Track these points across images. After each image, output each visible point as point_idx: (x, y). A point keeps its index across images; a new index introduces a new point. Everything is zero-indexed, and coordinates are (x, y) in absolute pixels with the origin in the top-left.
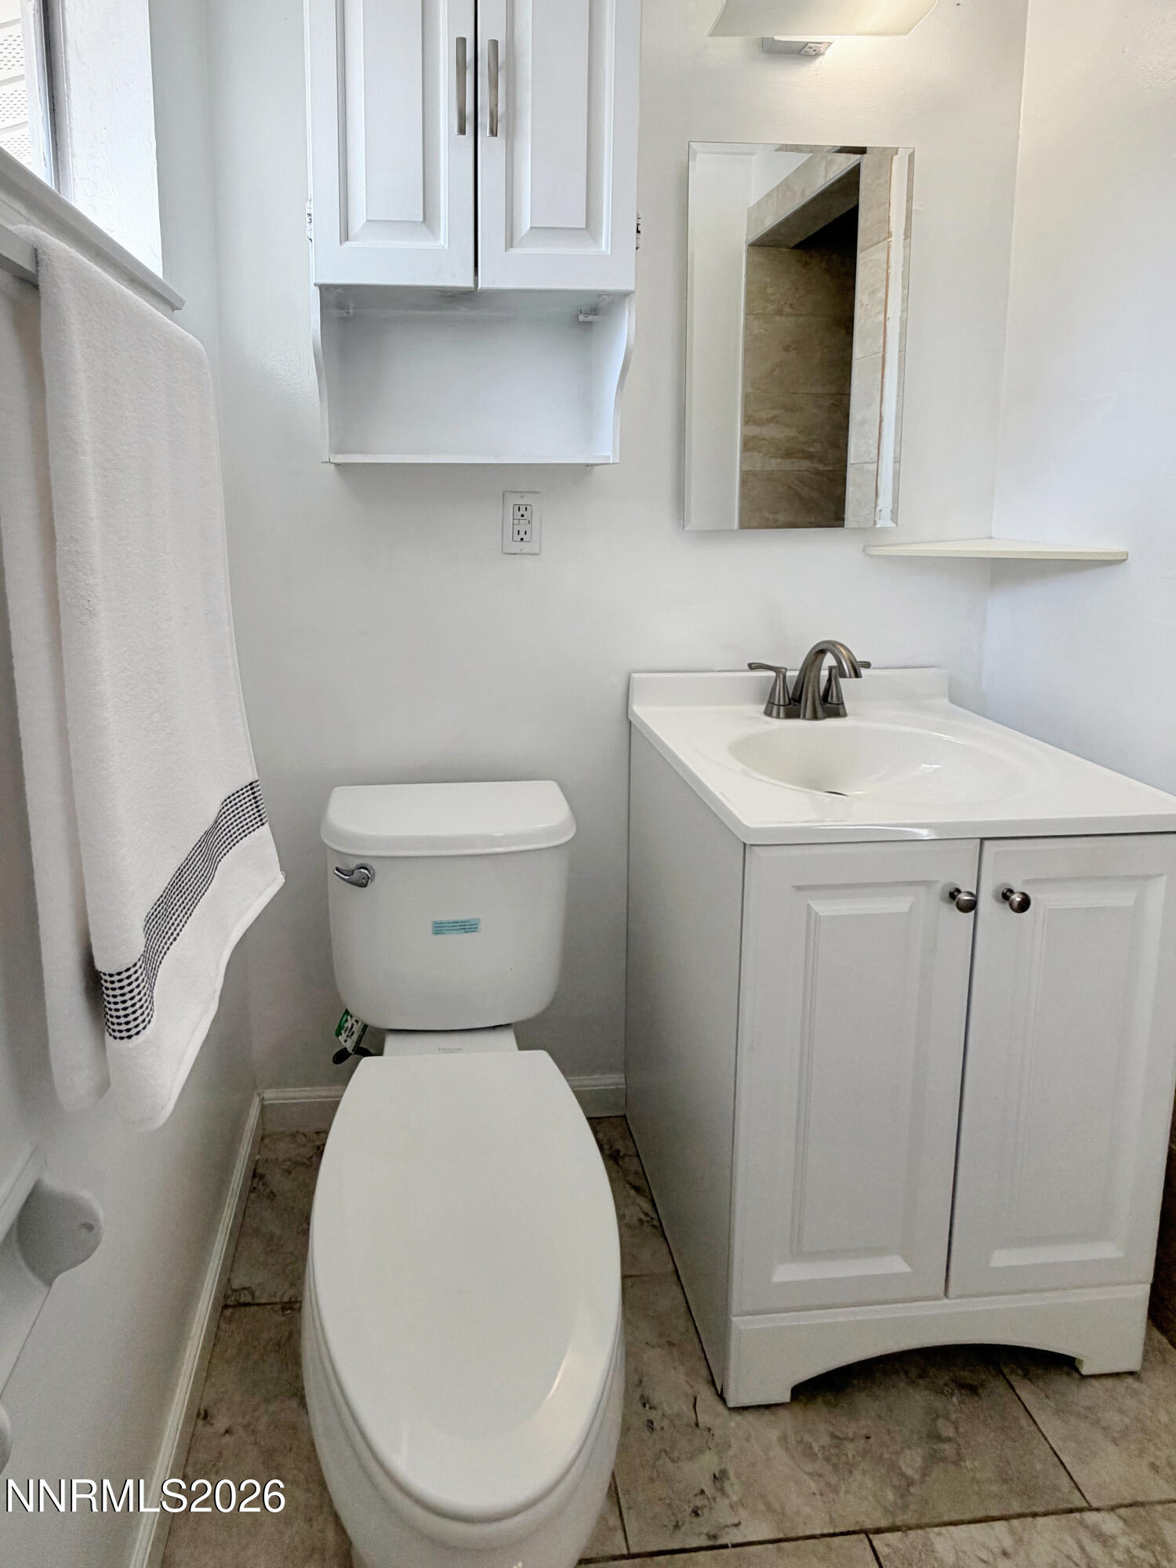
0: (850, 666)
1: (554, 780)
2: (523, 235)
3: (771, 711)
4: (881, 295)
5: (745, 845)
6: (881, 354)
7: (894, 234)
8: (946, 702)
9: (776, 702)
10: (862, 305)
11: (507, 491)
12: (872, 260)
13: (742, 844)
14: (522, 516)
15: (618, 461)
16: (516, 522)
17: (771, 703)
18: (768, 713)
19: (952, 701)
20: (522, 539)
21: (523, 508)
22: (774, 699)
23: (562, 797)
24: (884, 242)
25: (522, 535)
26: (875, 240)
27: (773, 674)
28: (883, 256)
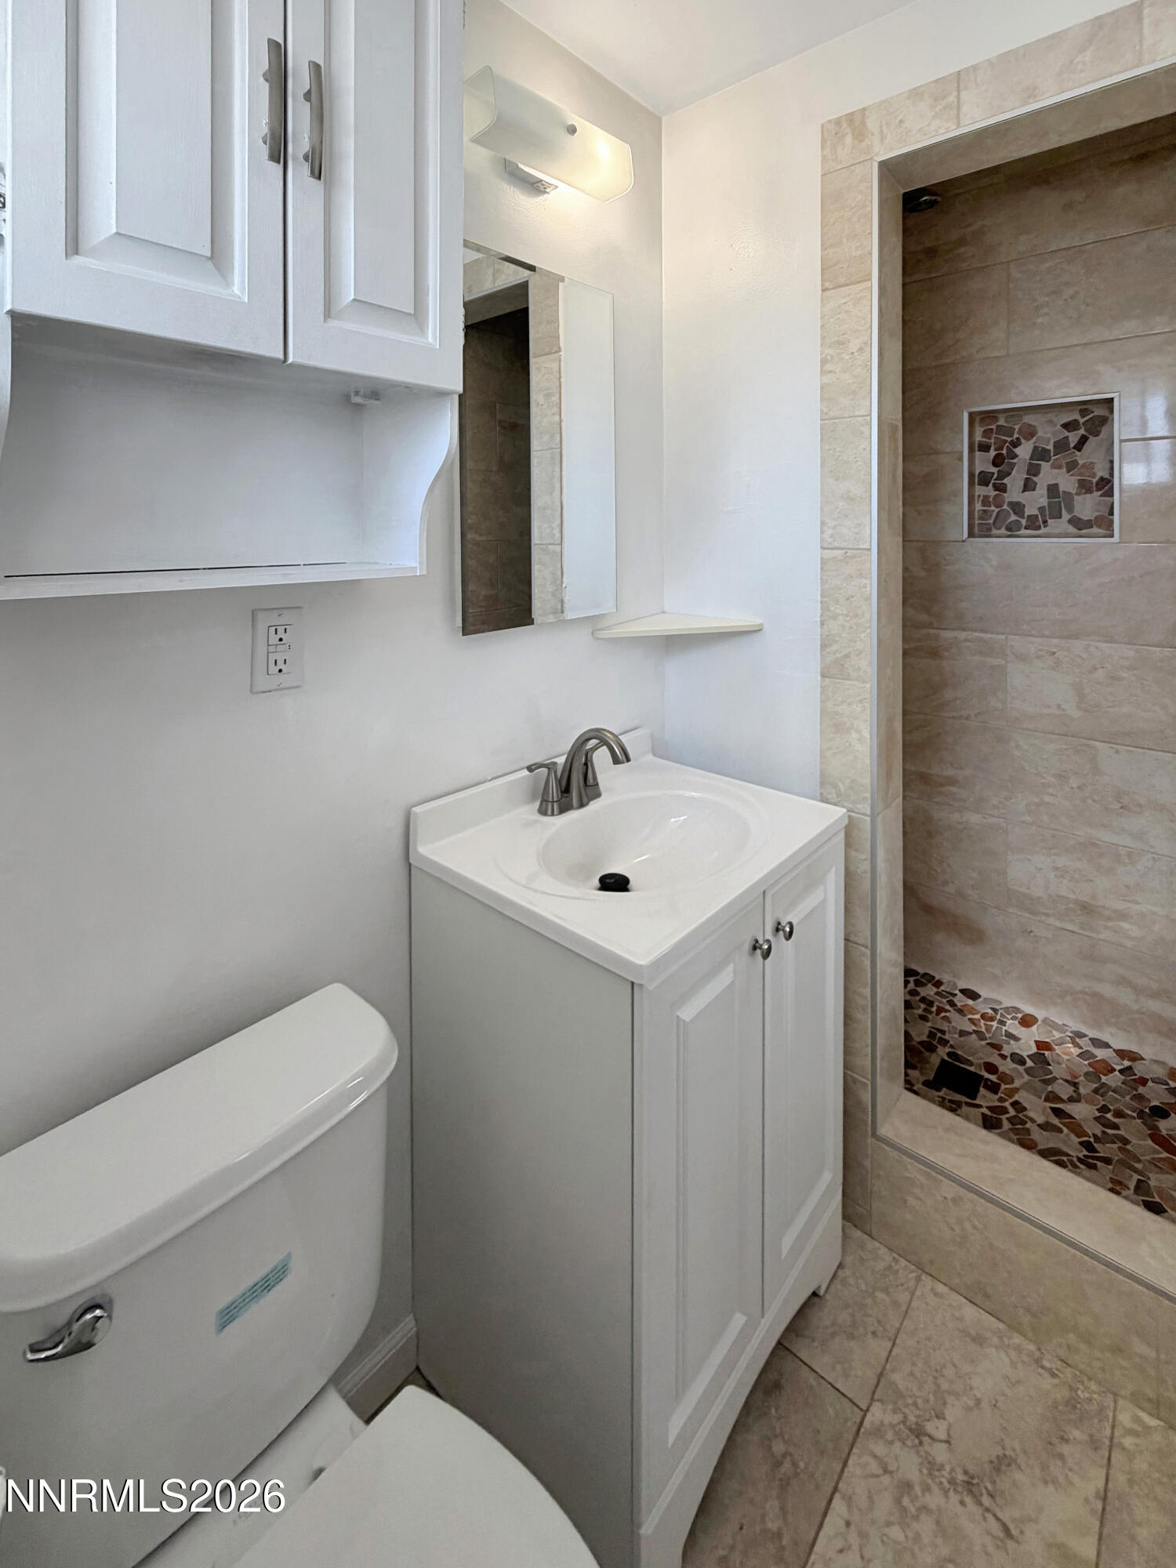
0: (621, 752)
1: (337, 982)
2: (343, 306)
3: (546, 810)
4: (555, 398)
5: (633, 983)
6: (559, 450)
7: (562, 349)
8: (650, 757)
9: (550, 799)
10: (538, 404)
11: (256, 609)
12: (545, 368)
13: (630, 985)
14: (281, 640)
15: (424, 573)
16: (272, 649)
17: (544, 801)
18: (543, 812)
19: (654, 755)
20: (280, 671)
21: (281, 630)
22: (548, 797)
23: (362, 1002)
24: (556, 355)
25: (281, 665)
26: (547, 350)
27: (544, 770)
28: (555, 366)
